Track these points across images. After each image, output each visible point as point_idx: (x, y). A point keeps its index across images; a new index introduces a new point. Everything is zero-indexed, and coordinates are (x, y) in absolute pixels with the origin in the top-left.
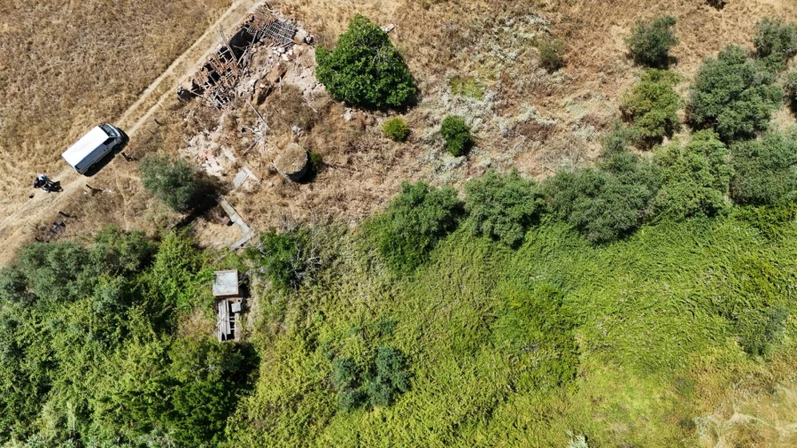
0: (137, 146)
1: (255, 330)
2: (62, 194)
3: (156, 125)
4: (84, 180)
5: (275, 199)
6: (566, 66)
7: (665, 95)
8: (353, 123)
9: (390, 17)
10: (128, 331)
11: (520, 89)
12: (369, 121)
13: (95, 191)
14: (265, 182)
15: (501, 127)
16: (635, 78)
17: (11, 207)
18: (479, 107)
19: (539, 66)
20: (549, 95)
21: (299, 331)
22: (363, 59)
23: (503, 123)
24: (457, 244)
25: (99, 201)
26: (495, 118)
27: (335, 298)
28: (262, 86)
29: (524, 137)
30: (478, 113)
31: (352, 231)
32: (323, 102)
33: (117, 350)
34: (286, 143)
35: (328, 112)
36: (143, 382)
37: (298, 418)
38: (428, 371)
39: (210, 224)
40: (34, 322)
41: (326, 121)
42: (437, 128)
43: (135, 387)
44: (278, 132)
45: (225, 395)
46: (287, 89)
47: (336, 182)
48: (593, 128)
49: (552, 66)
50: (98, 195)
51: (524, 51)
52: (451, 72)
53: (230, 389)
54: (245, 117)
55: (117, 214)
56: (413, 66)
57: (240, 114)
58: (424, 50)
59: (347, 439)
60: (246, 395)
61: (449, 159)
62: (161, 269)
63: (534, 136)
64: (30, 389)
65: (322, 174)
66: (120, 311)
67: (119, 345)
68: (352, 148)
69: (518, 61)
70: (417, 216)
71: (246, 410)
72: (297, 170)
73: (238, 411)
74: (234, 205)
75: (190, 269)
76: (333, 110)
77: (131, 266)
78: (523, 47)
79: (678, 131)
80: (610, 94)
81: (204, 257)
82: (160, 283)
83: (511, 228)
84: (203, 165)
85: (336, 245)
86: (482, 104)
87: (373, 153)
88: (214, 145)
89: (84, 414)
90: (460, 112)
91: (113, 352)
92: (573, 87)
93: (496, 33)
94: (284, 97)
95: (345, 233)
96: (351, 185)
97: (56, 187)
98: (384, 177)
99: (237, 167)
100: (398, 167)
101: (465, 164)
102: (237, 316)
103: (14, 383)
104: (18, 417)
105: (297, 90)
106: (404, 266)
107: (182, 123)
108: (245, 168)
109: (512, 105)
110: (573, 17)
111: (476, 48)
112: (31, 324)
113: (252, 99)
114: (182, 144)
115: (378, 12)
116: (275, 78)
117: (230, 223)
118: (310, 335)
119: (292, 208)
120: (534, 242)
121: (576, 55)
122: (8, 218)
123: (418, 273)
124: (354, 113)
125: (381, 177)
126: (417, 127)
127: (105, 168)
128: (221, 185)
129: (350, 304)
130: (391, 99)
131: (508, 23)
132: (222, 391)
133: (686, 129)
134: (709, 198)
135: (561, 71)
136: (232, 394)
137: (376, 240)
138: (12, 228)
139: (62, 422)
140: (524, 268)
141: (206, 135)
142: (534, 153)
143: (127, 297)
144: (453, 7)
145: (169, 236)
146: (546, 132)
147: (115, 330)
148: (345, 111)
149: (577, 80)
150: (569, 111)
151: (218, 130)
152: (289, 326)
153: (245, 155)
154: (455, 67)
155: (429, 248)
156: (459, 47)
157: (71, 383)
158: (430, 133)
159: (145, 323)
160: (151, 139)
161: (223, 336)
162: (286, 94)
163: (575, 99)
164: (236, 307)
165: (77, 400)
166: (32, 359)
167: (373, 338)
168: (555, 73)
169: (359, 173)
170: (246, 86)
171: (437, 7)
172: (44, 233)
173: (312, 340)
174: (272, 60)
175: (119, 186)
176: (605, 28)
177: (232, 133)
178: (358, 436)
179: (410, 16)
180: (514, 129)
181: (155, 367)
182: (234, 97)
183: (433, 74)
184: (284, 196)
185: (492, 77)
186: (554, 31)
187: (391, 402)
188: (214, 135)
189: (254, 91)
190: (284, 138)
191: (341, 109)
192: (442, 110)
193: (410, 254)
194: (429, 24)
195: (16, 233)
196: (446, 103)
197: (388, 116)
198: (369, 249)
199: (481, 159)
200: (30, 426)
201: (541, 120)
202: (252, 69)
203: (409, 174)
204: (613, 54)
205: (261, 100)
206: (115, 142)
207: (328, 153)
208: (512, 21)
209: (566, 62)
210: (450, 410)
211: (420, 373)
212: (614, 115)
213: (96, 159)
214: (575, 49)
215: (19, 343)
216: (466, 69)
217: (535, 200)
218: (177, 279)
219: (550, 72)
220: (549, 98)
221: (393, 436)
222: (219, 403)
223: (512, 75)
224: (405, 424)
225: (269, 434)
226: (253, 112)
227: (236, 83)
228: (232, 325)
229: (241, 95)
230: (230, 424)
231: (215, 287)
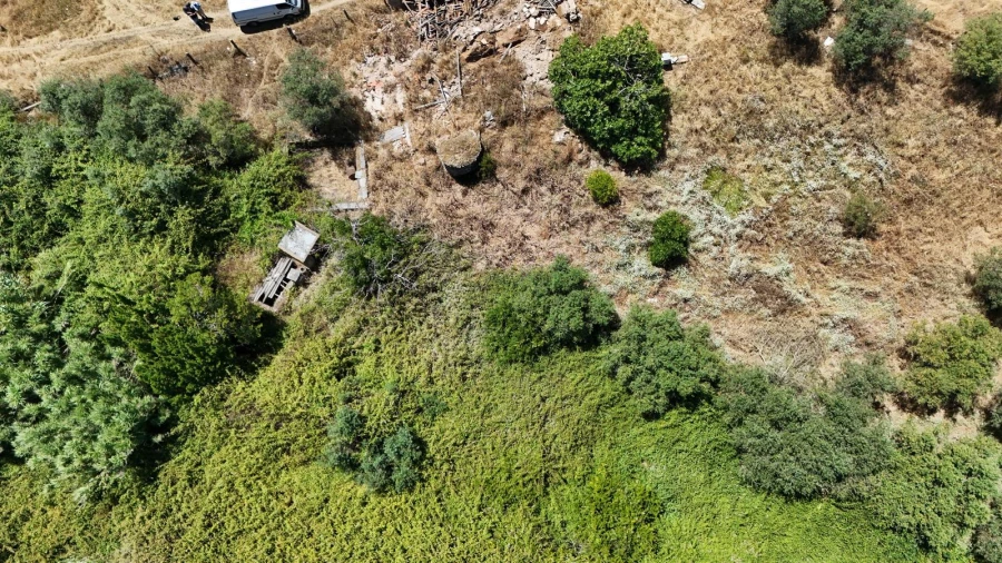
0: (311, 29)
1: (297, 313)
2: (207, 34)
3: (345, 18)
4: (236, 33)
5: (417, 181)
6: (874, 240)
7: (972, 362)
8: (558, 148)
9: (690, 46)
10: (166, 229)
11: (791, 234)
12: (580, 156)
13: (239, 53)
14: (418, 154)
15: (733, 265)
16: (956, 312)
17: (151, 18)
18: (721, 223)
19: (838, 219)
20: (825, 264)
21: (341, 345)
22: (609, 83)
23: (738, 260)
24: (580, 367)
25: (236, 65)
26: (733, 248)
27: (403, 335)
28: (484, 41)
29: (754, 294)
30: (716, 230)
31: (474, 272)
32: (540, 102)
33: (142, 241)
34: (467, 126)
35: (539, 118)
36: (141, 293)
37: (275, 439)
38: (443, 487)
39: (333, 163)
40: (80, 159)
41: (530, 127)
42: (653, 216)
43: (131, 293)
44: (468, 106)
45: (214, 363)
46: (510, 63)
47: (496, 205)
48: (852, 338)
49: (854, 230)
50: (239, 60)
51: (832, 188)
52: (720, 159)
53: (223, 360)
54: (442, 67)
55: (245, 92)
56: (679, 122)
57: (438, 61)
58: (706, 112)
59: (312, 495)
60: (240, 376)
61: (642, 262)
62: (244, 184)
63: (769, 301)
64: (42, 223)
65: (486, 186)
66: (168, 203)
67: (148, 237)
68: (537, 176)
69: (815, 196)
70: (549, 308)
71: (228, 392)
72: (455, 165)
73: (218, 388)
74: (368, 159)
75: (274, 202)
76: (546, 118)
77: (213, 161)
78: (833, 183)
79: (966, 414)
80: (907, 310)
81: (299, 197)
82: (232, 198)
83: (653, 393)
84: (366, 94)
85: (444, 276)
86: (729, 221)
87: (557, 199)
88: (391, 78)
89: (79, 283)
90: (696, 215)
91: (137, 241)
92: (862, 271)
93: (812, 145)
94: (500, 70)
95: (465, 269)
96: (510, 218)
97: (205, 24)
98: (554, 233)
99: (399, 118)
100: (578, 232)
101: (658, 280)
102: (290, 284)
103: (27, 207)
104: (18, 244)
105: (521, 70)
106: (501, 351)
107: (373, 32)
108: (406, 125)
109: (768, 245)
110: (931, 183)
111: (772, 148)
112: (76, 159)
113: (464, 50)
114: (358, 56)
115: (679, 32)
116: (506, 42)
117: (353, 177)
118: (350, 358)
119: (428, 203)
120: (673, 426)
121: (898, 234)
122: (140, 28)
123: (511, 370)
124: (569, 137)
125: (550, 232)
126: (631, 200)
127: (265, 32)
128: (370, 128)
129: (415, 353)
130: (619, 149)
131: (835, 141)
132: (211, 357)
133: (977, 419)
134: (931, 530)
135: (863, 242)
136: (223, 366)
137: (492, 301)
138: (136, 42)
139: (54, 277)
140: (641, 448)
141: (389, 61)
142: (752, 321)
143: (185, 191)
144: (779, 79)
145: (281, 149)
146: (788, 306)
147: (152, 219)
148: (559, 129)
149: (875, 266)
150: (836, 299)
151: (404, 64)
152: (336, 333)
153: (417, 111)
154: (728, 155)
155: (545, 350)
156: (750, 133)
157: (84, 244)
158: (640, 218)
159: (187, 231)
160: (331, 30)
161: (263, 296)
162: (505, 67)
163: (852, 289)
164: (294, 275)
165: (80, 264)
166: (57, 195)
167: (409, 409)
168: (852, 241)
169: (528, 211)
170: (468, 30)
171: (757, 68)
172: (162, 67)
173: (350, 364)
174: (516, 17)
175: (267, 62)
176: (965, 223)
177: (418, 77)
178: (326, 501)
179: (715, 59)
180: (748, 276)
181: (163, 285)
182: (445, 36)
183: (696, 147)
184: (429, 184)
185: (767, 197)
186: (889, 186)
187: (382, 491)
188: (398, 67)
189: (472, 43)
190: (469, 118)
191: (556, 124)
192: (676, 198)
193: (515, 344)
194: (734, 82)
195: (137, 50)
196: (686, 192)
197: (606, 165)
198: (478, 305)
199: (683, 285)
200: (26, 260)
201: (792, 288)
202: (489, 14)
203: (585, 249)
204: (951, 262)
205: (473, 58)
206: (290, 11)
207: (508, 166)
208: (842, 141)
209: (878, 235)
210: (435, 548)
211: (433, 484)
212: (892, 342)
213: (262, 17)
214: (903, 227)
215: (53, 170)
216: (741, 166)
217: (702, 381)
218: (253, 204)
219: (846, 235)
220: (822, 266)
221: (360, 528)
222: (199, 368)
223: (796, 209)
224: (382, 526)
225: (236, 433)
226: (455, 65)
227: (460, 21)
228: (280, 290)
229: (455, 39)
230: (203, 395)
231: (286, 238)
